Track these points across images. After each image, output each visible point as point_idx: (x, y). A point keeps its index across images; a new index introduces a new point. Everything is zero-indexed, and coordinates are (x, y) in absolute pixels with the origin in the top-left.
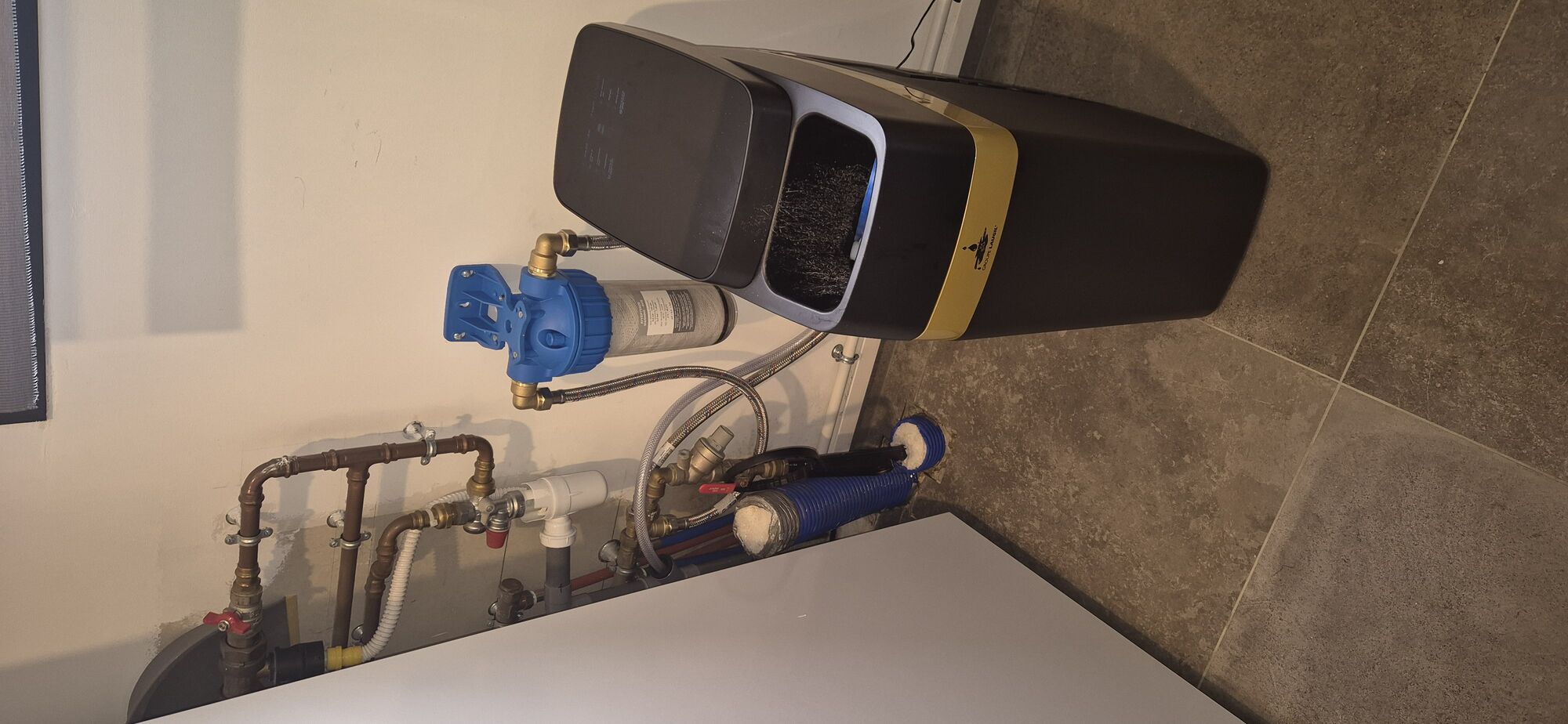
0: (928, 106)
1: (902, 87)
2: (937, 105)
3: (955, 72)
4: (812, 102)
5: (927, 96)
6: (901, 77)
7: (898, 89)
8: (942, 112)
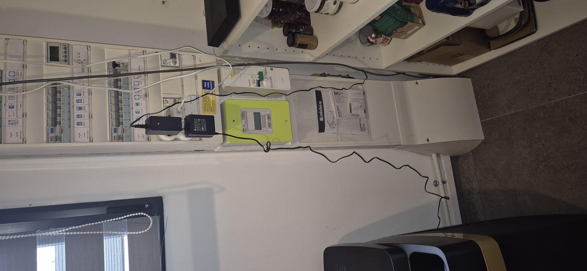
0: (456, 237)
1: (442, 234)
2: (459, 236)
3: (460, 223)
4: (412, 249)
5: (453, 234)
6: (439, 231)
7: (441, 234)
8: (462, 238)
